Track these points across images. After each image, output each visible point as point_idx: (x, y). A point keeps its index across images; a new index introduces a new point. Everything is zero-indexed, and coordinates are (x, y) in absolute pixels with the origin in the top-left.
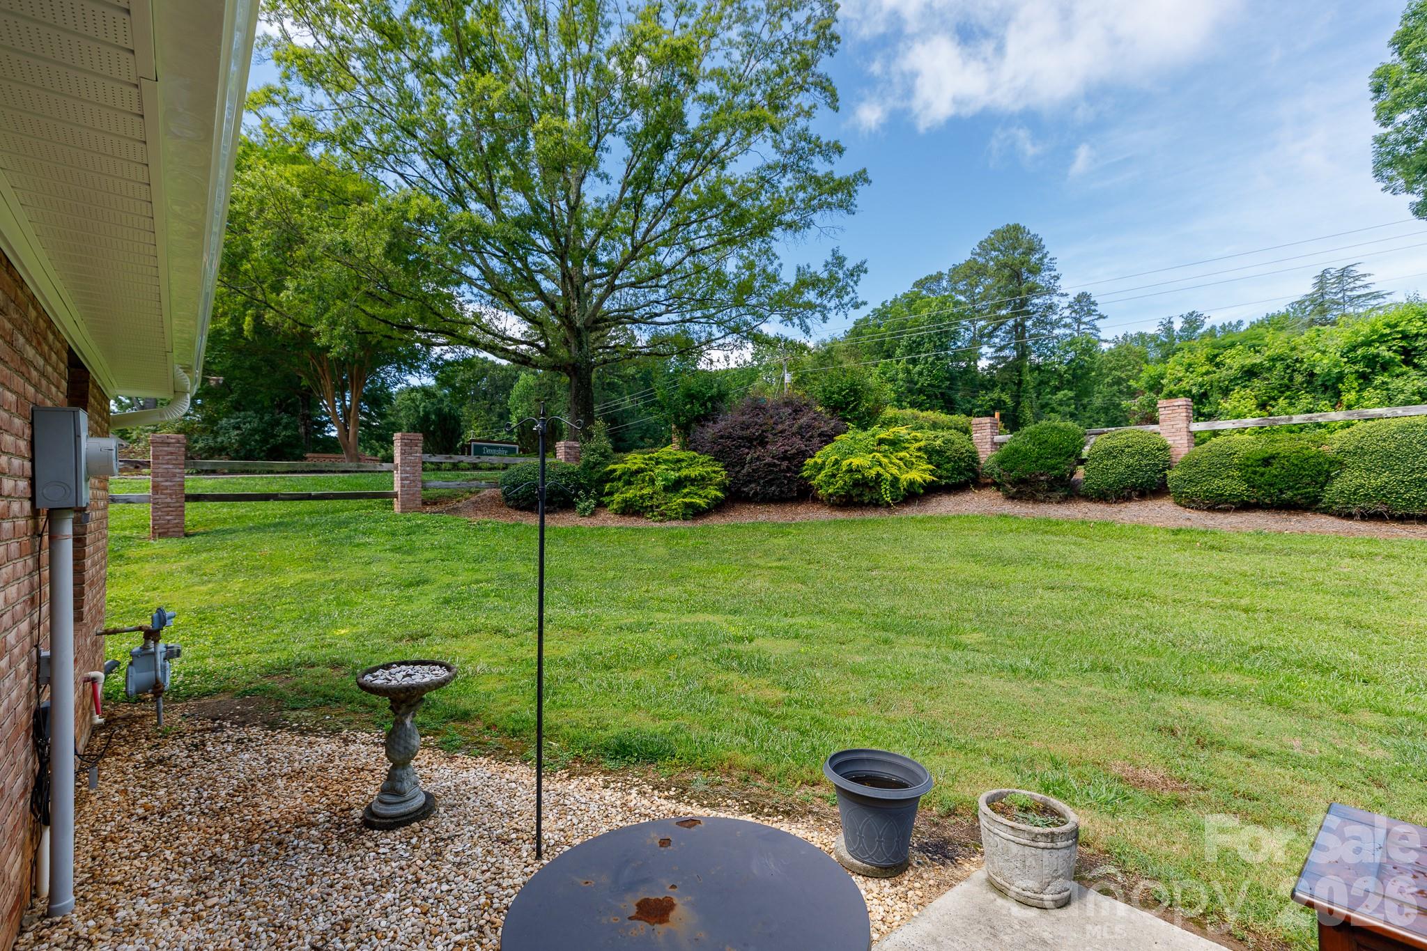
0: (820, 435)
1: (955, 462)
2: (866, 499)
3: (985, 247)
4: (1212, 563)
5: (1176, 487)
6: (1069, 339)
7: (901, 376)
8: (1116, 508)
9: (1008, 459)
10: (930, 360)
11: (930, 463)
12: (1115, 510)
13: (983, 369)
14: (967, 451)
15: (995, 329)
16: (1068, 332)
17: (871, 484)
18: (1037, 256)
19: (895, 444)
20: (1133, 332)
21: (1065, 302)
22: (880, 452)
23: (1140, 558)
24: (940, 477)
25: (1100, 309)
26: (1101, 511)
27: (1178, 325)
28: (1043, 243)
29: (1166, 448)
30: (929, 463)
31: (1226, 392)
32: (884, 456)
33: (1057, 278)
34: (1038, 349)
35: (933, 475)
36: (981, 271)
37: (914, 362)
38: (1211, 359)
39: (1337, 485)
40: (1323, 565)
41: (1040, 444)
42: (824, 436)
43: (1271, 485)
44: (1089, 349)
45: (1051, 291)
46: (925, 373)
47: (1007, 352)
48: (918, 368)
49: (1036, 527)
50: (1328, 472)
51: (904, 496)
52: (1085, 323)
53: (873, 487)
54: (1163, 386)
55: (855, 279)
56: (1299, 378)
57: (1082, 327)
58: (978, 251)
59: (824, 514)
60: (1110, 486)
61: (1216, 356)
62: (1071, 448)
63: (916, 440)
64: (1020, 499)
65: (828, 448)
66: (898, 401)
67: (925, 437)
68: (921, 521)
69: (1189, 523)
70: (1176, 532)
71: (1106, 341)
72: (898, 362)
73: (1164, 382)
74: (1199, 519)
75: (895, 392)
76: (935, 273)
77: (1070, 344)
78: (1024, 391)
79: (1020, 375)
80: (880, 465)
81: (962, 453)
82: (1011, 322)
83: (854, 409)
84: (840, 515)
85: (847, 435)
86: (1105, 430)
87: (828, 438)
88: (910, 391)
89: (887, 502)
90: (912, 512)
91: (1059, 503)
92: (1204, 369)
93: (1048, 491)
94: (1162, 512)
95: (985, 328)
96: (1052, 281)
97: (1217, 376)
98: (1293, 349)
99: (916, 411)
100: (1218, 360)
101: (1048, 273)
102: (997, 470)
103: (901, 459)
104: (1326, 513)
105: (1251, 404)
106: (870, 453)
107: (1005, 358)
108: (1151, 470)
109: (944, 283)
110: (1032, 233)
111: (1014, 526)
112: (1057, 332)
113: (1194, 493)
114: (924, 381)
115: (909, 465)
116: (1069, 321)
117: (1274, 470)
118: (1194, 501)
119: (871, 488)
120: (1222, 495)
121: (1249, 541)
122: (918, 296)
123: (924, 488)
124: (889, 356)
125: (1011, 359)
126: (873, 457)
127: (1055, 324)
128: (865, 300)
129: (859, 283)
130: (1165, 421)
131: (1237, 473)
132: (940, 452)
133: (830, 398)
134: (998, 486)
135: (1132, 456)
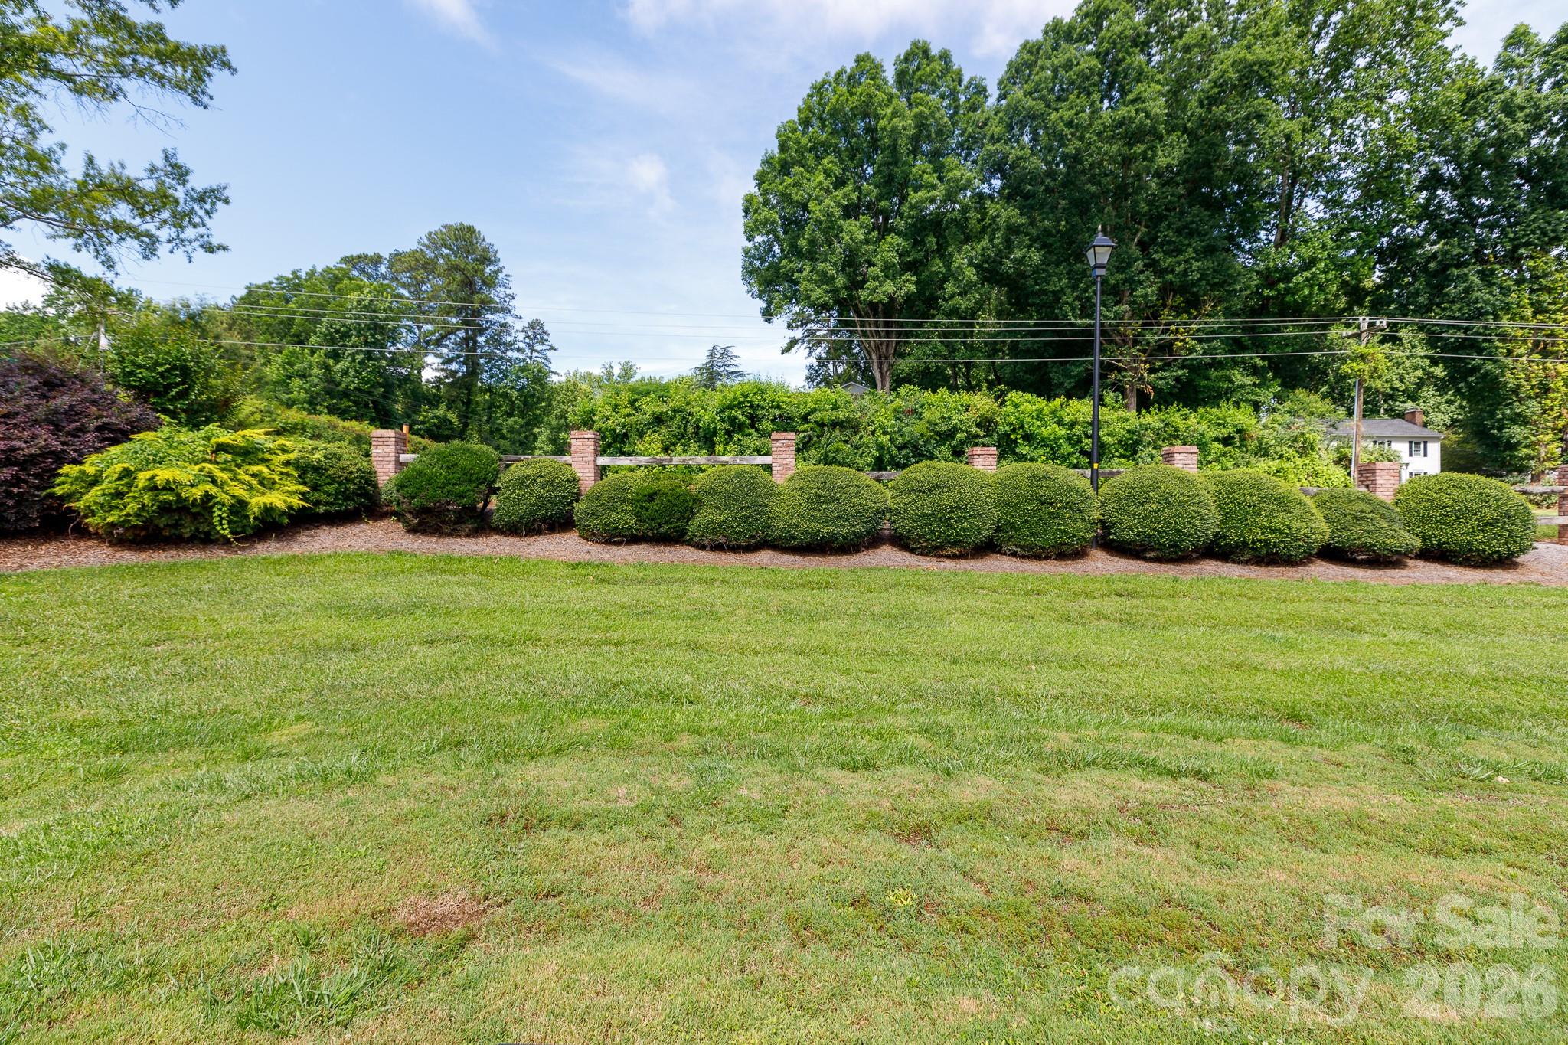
0: (99, 429)
1: (341, 483)
2: (187, 532)
3: (435, 241)
4: (597, 597)
5: (581, 519)
6: (522, 364)
7: (315, 371)
8: (525, 541)
9: (410, 480)
10: (359, 357)
11: (305, 483)
12: (524, 544)
13: (428, 381)
14: (359, 470)
15: (443, 337)
16: (521, 356)
17: (194, 510)
18: (492, 268)
19: (248, 454)
20: (583, 370)
21: (518, 325)
22: (217, 463)
23: (536, 596)
24: (318, 503)
25: (553, 340)
26: (510, 545)
27: (617, 371)
28: (498, 255)
29: (575, 480)
30: (300, 484)
31: (641, 435)
32: (223, 470)
33: (512, 297)
34: (491, 369)
35: (306, 500)
36: (429, 267)
37: (336, 356)
38: (632, 403)
39: (697, 520)
40: (681, 592)
41: (448, 467)
42: (111, 431)
43: (653, 519)
44: (540, 377)
45: (505, 310)
46: (352, 373)
47: (454, 366)
48: (341, 366)
49: (433, 566)
50: (692, 508)
51: (255, 527)
52: (537, 351)
53: (198, 514)
54: (594, 422)
55: (208, 207)
56: (690, 429)
57: (535, 354)
58: (427, 242)
59: (97, 556)
60: (521, 517)
61: (636, 401)
62: (483, 474)
63: (284, 450)
64: (424, 532)
65: (115, 450)
66: (310, 403)
67: (296, 446)
68: (279, 562)
69: (588, 556)
70: (575, 566)
71: (556, 373)
72: (313, 352)
73: (595, 418)
74: (598, 552)
75: (306, 391)
76: (371, 253)
77: (523, 370)
78: (472, 412)
79: (469, 394)
80: (214, 481)
81: (351, 473)
82: (462, 334)
83: (183, 395)
84: (129, 557)
85: (159, 434)
86: (522, 457)
87: (116, 435)
88: (329, 393)
89: (224, 537)
90: (270, 549)
91: (468, 536)
92: (626, 411)
93: (455, 523)
94: (567, 546)
95: (432, 333)
96: (507, 299)
97: (635, 419)
98: (688, 404)
99: (335, 419)
100: (637, 404)
101: (503, 289)
102: (395, 495)
103: (254, 475)
104: (689, 545)
105: (658, 447)
106: (196, 463)
107: (454, 373)
108: (560, 502)
109: (383, 269)
110: (488, 240)
111: (408, 565)
112: (510, 354)
113: (595, 527)
114: (350, 382)
115: (268, 484)
116: (522, 345)
117: (655, 506)
118: (594, 534)
119: (195, 517)
120: (616, 528)
121: (632, 573)
122: (346, 274)
123: (290, 516)
124: (301, 342)
125: (460, 374)
126: (201, 470)
127: (509, 346)
128: (225, 243)
129: (214, 215)
130: (576, 452)
131: (629, 508)
132: (318, 469)
133: (132, 373)
134: (399, 515)
135: (544, 486)
